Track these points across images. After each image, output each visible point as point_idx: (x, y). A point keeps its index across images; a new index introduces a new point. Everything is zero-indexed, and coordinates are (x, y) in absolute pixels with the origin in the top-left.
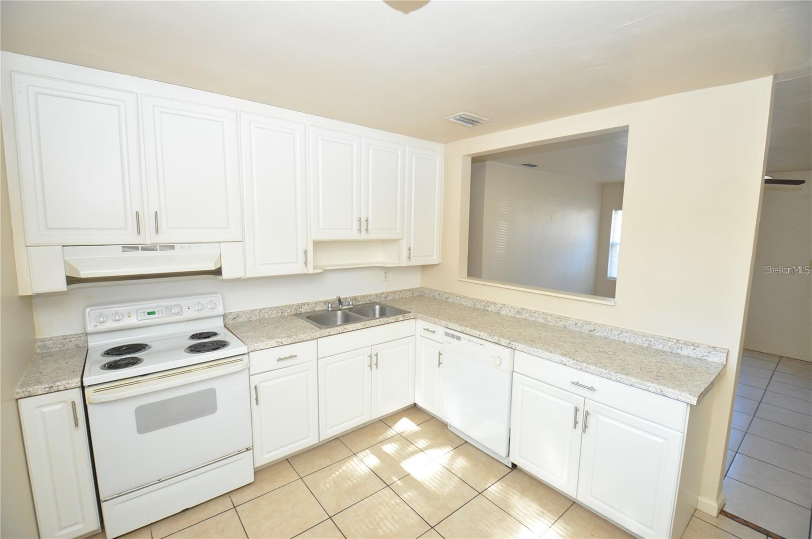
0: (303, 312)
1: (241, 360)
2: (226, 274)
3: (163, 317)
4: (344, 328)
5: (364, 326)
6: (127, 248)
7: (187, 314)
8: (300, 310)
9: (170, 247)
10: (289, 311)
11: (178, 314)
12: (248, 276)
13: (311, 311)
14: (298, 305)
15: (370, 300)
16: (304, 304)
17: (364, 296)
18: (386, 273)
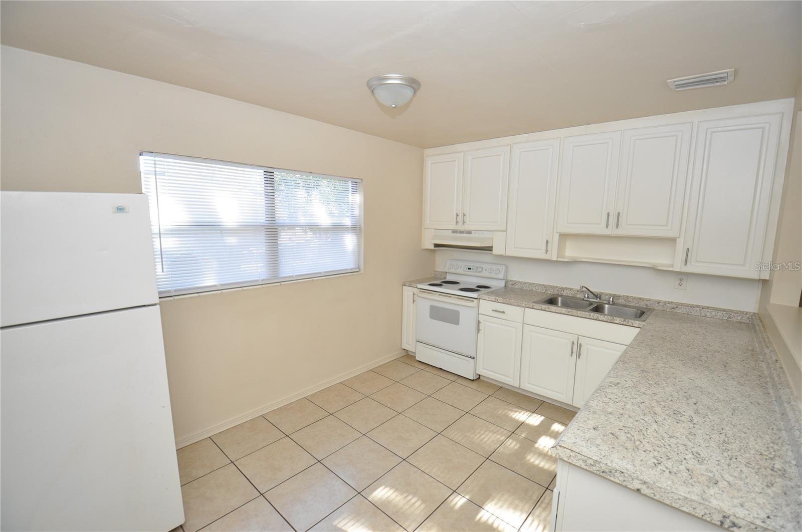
0: (564, 295)
1: (473, 301)
2: (495, 252)
3: (473, 272)
4: (548, 308)
5: (568, 312)
6: (454, 232)
7: (484, 274)
8: (562, 292)
9: (469, 232)
10: (552, 290)
11: (479, 272)
12: (509, 254)
13: (572, 295)
14: (562, 288)
15: (647, 305)
16: (567, 289)
17: (640, 299)
18: (681, 280)
